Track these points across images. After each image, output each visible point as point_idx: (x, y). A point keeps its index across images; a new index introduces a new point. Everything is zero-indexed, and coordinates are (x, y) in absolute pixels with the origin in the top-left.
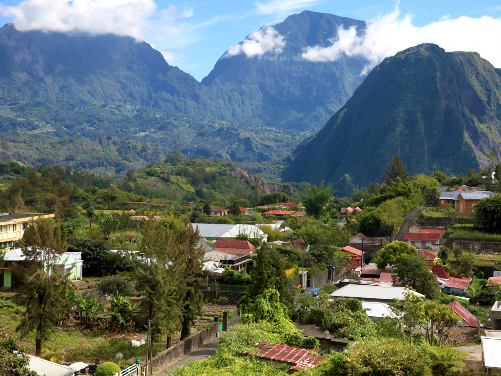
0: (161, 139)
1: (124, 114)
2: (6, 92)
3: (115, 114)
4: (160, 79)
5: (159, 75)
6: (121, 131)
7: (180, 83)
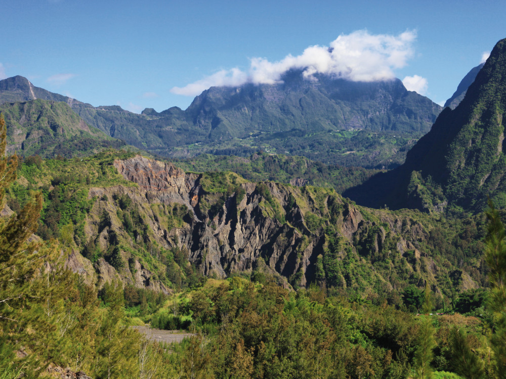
0: (363, 156)
1: (346, 136)
2: (261, 127)
3: (337, 137)
4: (399, 104)
5: (398, 100)
6: (332, 151)
7: (417, 106)
